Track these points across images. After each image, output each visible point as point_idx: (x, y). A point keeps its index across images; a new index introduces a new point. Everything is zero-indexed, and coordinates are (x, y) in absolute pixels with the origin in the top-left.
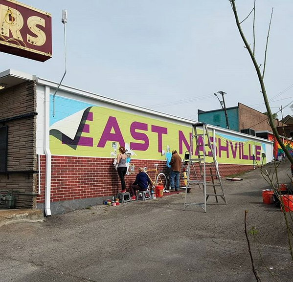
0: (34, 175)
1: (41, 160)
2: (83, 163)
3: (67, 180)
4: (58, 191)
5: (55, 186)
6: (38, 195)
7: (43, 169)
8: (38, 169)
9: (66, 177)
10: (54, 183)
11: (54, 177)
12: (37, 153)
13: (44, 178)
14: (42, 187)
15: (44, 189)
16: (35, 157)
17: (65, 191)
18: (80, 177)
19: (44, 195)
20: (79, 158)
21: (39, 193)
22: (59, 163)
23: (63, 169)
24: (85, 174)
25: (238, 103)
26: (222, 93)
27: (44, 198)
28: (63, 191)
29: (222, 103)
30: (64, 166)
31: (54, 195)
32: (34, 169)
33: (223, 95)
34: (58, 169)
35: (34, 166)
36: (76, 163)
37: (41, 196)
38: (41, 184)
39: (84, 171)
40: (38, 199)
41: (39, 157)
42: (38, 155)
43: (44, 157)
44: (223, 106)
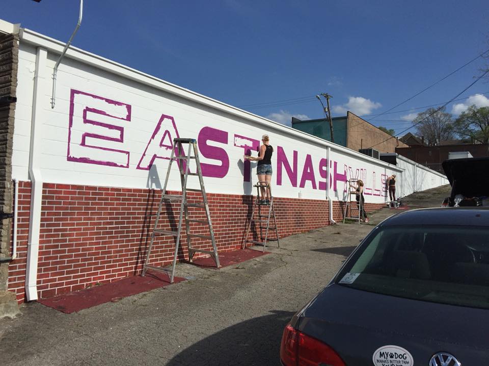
0: (6, 222)
1: (20, 191)
2: (107, 199)
3: (74, 230)
4: (54, 252)
5: (49, 241)
6: (11, 261)
7: (24, 208)
8: (14, 210)
9: (73, 225)
10: (47, 236)
11: (48, 225)
12: (13, 177)
13: (26, 226)
14: (21, 244)
15: (26, 249)
16: (8, 185)
17: (69, 251)
18: (100, 224)
19: (25, 261)
20: (101, 189)
21: (14, 257)
22: (59, 198)
23: (67, 209)
24: (110, 219)
25: (348, 112)
26: (327, 97)
27: (25, 266)
28: (64, 251)
29: (327, 110)
30: (70, 203)
31: (46, 259)
32: (6, 209)
33: (327, 99)
34: (57, 208)
35: (5, 202)
36: (95, 199)
37: (18, 261)
38: (19, 238)
39: (110, 214)
40: (11, 268)
41: (17, 185)
42: (14, 181)
43: (28, 186)
44: (328, 114)
